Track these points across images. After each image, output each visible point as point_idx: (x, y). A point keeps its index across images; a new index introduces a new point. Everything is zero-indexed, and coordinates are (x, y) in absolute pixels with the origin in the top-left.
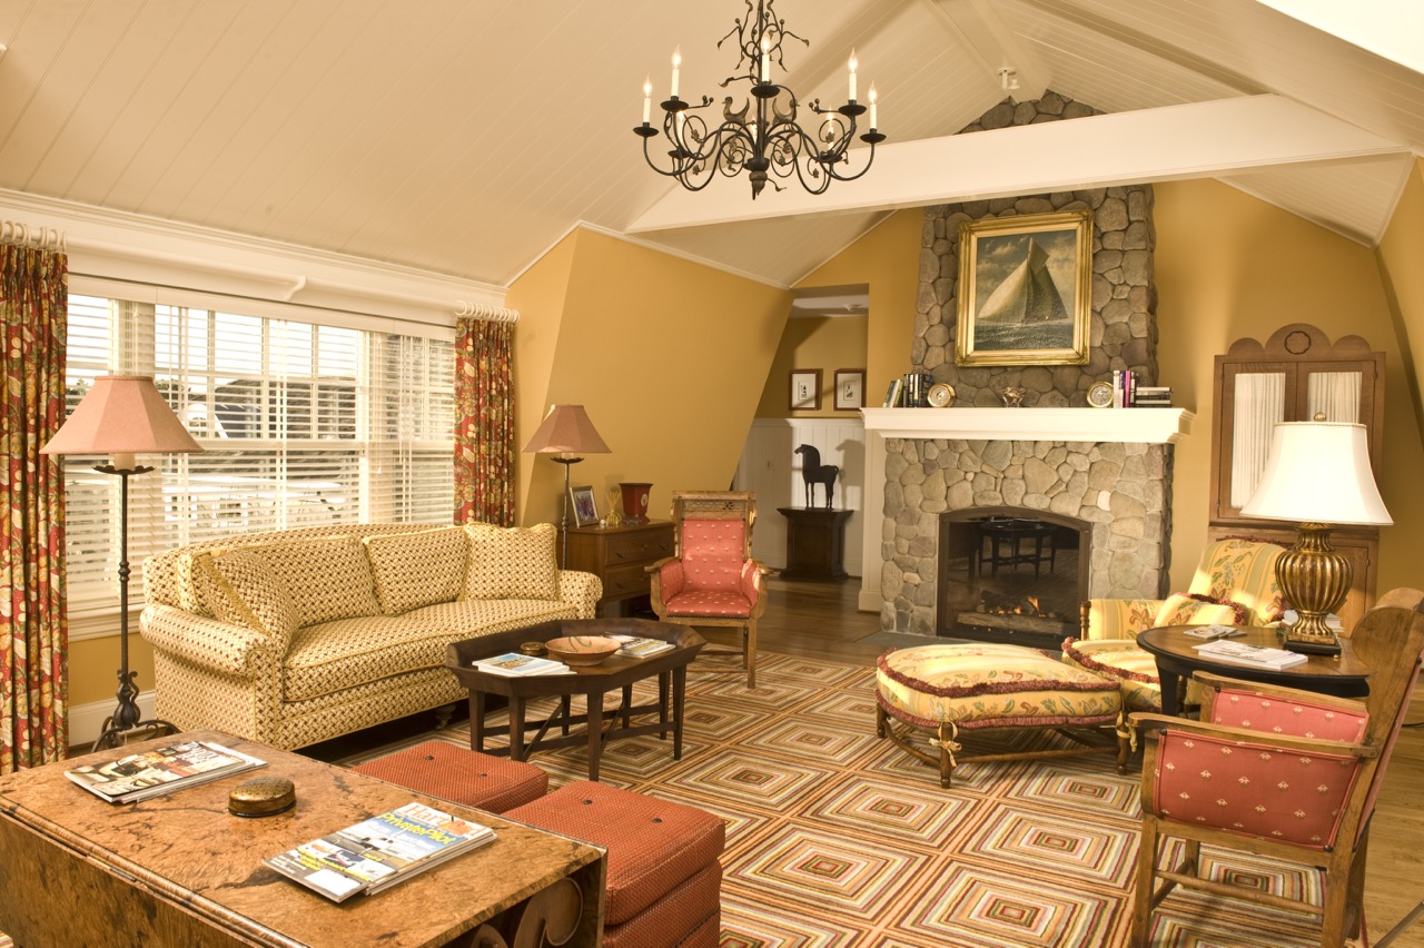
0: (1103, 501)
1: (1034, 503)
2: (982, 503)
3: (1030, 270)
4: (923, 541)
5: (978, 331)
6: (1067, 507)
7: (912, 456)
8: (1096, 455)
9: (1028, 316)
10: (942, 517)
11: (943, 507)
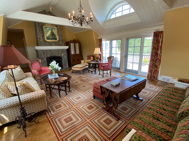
0: (63, 54)
1: (56, 55)
2: (51, 56)
3: (51, 31)
4: (45, 61)
5: (47, 38)
6: (59, 55)
7: (42, 52)
8: (61, 50)
9: (52, 36)
10: (46, 58)
11: (47, 57)
